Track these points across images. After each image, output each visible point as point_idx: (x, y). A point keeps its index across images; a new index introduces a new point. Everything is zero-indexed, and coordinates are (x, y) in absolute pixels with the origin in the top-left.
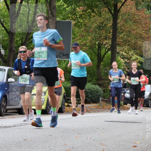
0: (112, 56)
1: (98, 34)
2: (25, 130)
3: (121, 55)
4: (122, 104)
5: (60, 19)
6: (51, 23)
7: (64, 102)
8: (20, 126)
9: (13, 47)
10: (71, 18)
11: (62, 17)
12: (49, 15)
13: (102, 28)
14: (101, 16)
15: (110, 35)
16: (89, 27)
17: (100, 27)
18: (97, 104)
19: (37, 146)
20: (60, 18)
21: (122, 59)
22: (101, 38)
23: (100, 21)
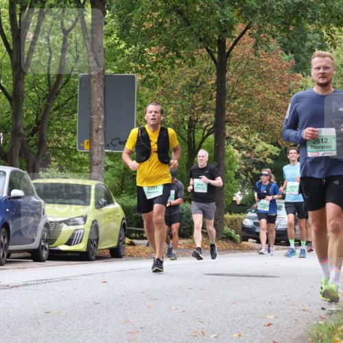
0: (217, 145)
1: (189, 101)
3: (235, 143)
4: (239, 239)
5: (113, 72)
6: (95, 79)
7: (123, 236)
8: (37, 284)
9: (20, 127)
10: (134, 69)
11: (116, 67)
13: (195, 88)
14: (193, 65)
15: (213, 103)
16: (171, 88)
17: (191, 86)
19: (70, 325)
20: (113, 69)
21: (237, 151)
22: (193, 108)
23: (193, 76)
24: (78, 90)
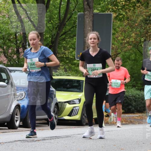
1: (144, 29)
2: (56, 145)
5: (98, 12)
6: (87, 16)
8: (51, 139)
10: (111, 9)
11: (100, 9)
12: (85, 7)
13: (148, 21)
14: (147, 7)
16: (134, 21)
17: (146, 20)
18: (143, 114)
20: (98, 10)
22: (147, 34)
23: (147, 14)
24: (77, 23)
